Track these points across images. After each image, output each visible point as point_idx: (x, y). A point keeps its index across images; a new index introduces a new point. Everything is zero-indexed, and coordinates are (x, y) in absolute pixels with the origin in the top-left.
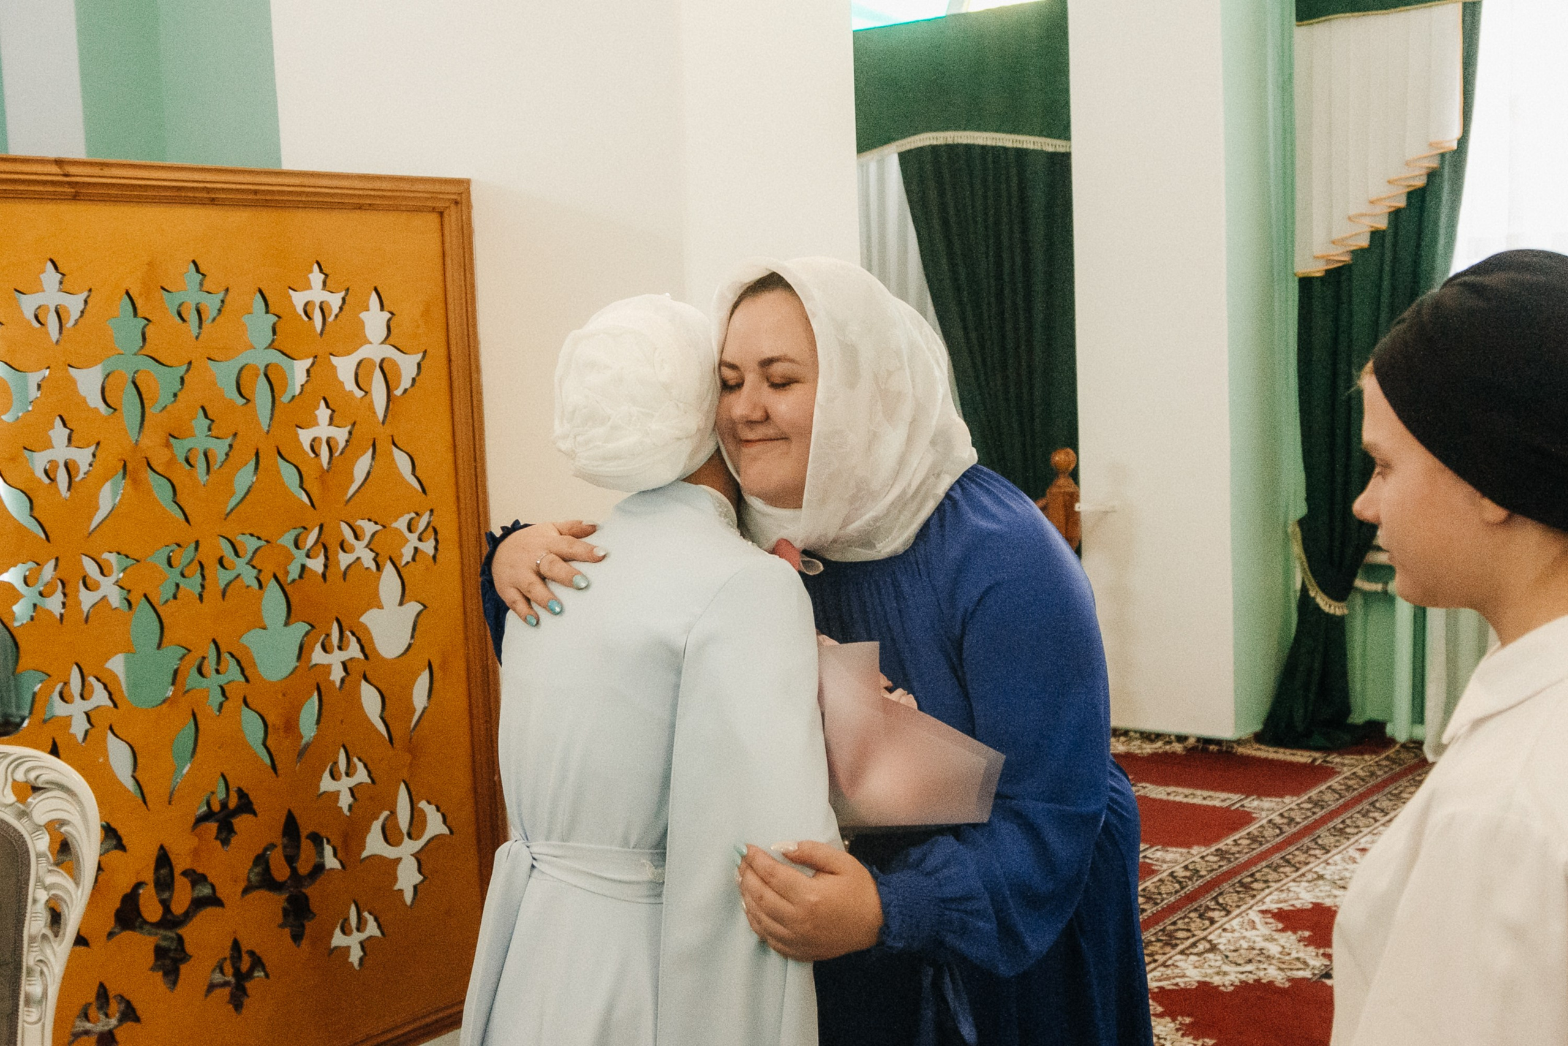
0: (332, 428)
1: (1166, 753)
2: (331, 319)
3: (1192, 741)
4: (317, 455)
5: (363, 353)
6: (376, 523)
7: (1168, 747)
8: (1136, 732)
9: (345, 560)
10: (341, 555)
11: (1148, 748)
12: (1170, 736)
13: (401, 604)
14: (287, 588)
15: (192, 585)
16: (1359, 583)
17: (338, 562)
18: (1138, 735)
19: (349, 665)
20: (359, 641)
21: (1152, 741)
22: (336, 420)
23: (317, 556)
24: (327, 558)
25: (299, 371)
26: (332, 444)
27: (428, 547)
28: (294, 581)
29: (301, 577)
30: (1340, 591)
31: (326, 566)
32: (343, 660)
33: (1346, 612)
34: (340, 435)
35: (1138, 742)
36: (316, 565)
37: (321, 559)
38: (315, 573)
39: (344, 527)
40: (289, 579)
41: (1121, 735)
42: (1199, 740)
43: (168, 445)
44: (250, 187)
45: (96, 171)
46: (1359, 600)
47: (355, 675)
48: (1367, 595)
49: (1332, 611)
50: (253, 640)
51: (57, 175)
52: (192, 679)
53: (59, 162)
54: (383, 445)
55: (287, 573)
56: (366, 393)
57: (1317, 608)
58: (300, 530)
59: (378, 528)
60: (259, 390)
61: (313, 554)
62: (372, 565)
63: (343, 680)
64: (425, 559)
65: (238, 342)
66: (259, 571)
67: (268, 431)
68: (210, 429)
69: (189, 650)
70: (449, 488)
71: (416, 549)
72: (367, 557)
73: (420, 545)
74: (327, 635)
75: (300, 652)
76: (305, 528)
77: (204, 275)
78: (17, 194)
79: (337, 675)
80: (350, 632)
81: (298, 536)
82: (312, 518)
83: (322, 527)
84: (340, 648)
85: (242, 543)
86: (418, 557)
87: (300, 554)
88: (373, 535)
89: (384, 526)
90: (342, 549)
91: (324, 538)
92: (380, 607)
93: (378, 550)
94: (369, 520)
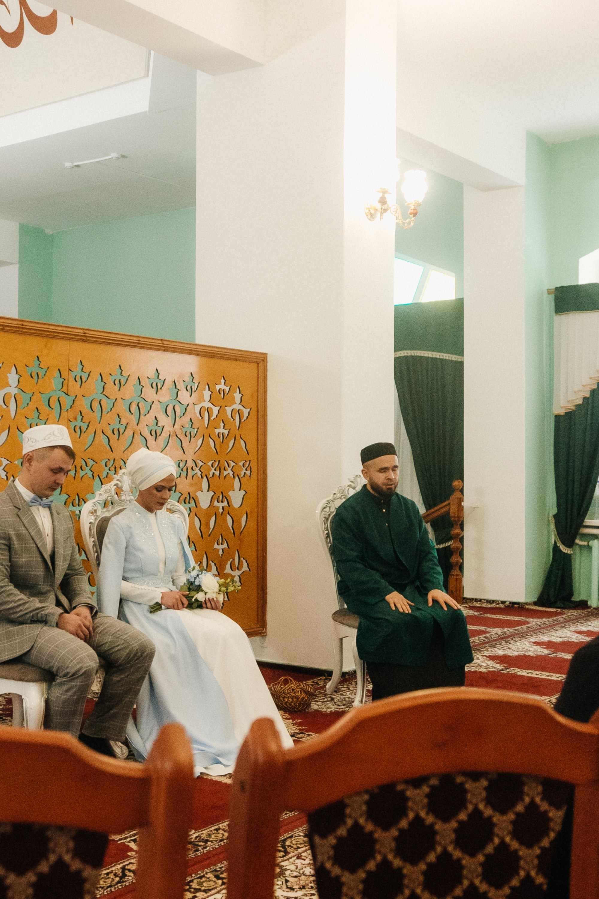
0: (224, 430)
1: (496, 607)
2: (226, 395)
3: (507, 603)
4: (219, 437)
5: (234, 406)
7: (497, 606)
8: (484, 600)
9: (225, 473)
11: (489, 606)
12: (498, 601)
13: (240, 490)
14: (209, 479)
15: (184, 474)
16: (577, 541)
17: (223, 474)
18: (485, 601)
19: (224, 507)
20: (227, 500)
21: (491, 603)
22: (225, 428)
23: (218, 471)
24: (220, 472)
25: (215, 410)
26: (224, 435)
27: (248, 473)
29: (213, 476)
30: (570, 544)
31: (220, 474)
32: (222, 506)
33: (572, 552)
34: (226, 432)
35: (485, 604)
36: (217, 473)
38: (217, 475)
39: (226, 462)
40: (210, 477)
41: (478, 601)
42: (510, 603)
43: (181, 429)
44: (208, 351)
45: (170, 343)
46: (577, 549)
47: (225, 511)
48: (580, 546)
49: (566, 552)
50: (199, 494)
51: (161, 344)
52: (182, 504)
54: (238, 438)
55: (210, 474)
56: (234, 420)
57: (560, 551)
58: (213, 461)
59: (234, 464)
60: (205, 415)
61: (216, 469)
62: (232, 476)
63: (222, 512)
64: (247, 477)
65: (201, 399)
66: (202, 473)
67: (207, 428)
68: (192, 426)
69: (182, 494)
70: (255, 454)
71: (245, 473)
72: (231, 473)
73: (246, 472)
74: (219, 497)
75: (211, 501)
76: (215, 461)
77: (193, 377)
78: (150, 349)
79: (221, 510)
80: (225, 497)
81: (213, 463)
82: (217, 458)
83: (219, 461)
84: (222, 502)
85: (198, 463)
86: (245, 476)
87: (213, 469)
88: (233, 466)
89: (236, 464)
90: (225, 470)
91: (220, 465)
92: (234, 490)
93: (234, 472)
94: (233, 461)
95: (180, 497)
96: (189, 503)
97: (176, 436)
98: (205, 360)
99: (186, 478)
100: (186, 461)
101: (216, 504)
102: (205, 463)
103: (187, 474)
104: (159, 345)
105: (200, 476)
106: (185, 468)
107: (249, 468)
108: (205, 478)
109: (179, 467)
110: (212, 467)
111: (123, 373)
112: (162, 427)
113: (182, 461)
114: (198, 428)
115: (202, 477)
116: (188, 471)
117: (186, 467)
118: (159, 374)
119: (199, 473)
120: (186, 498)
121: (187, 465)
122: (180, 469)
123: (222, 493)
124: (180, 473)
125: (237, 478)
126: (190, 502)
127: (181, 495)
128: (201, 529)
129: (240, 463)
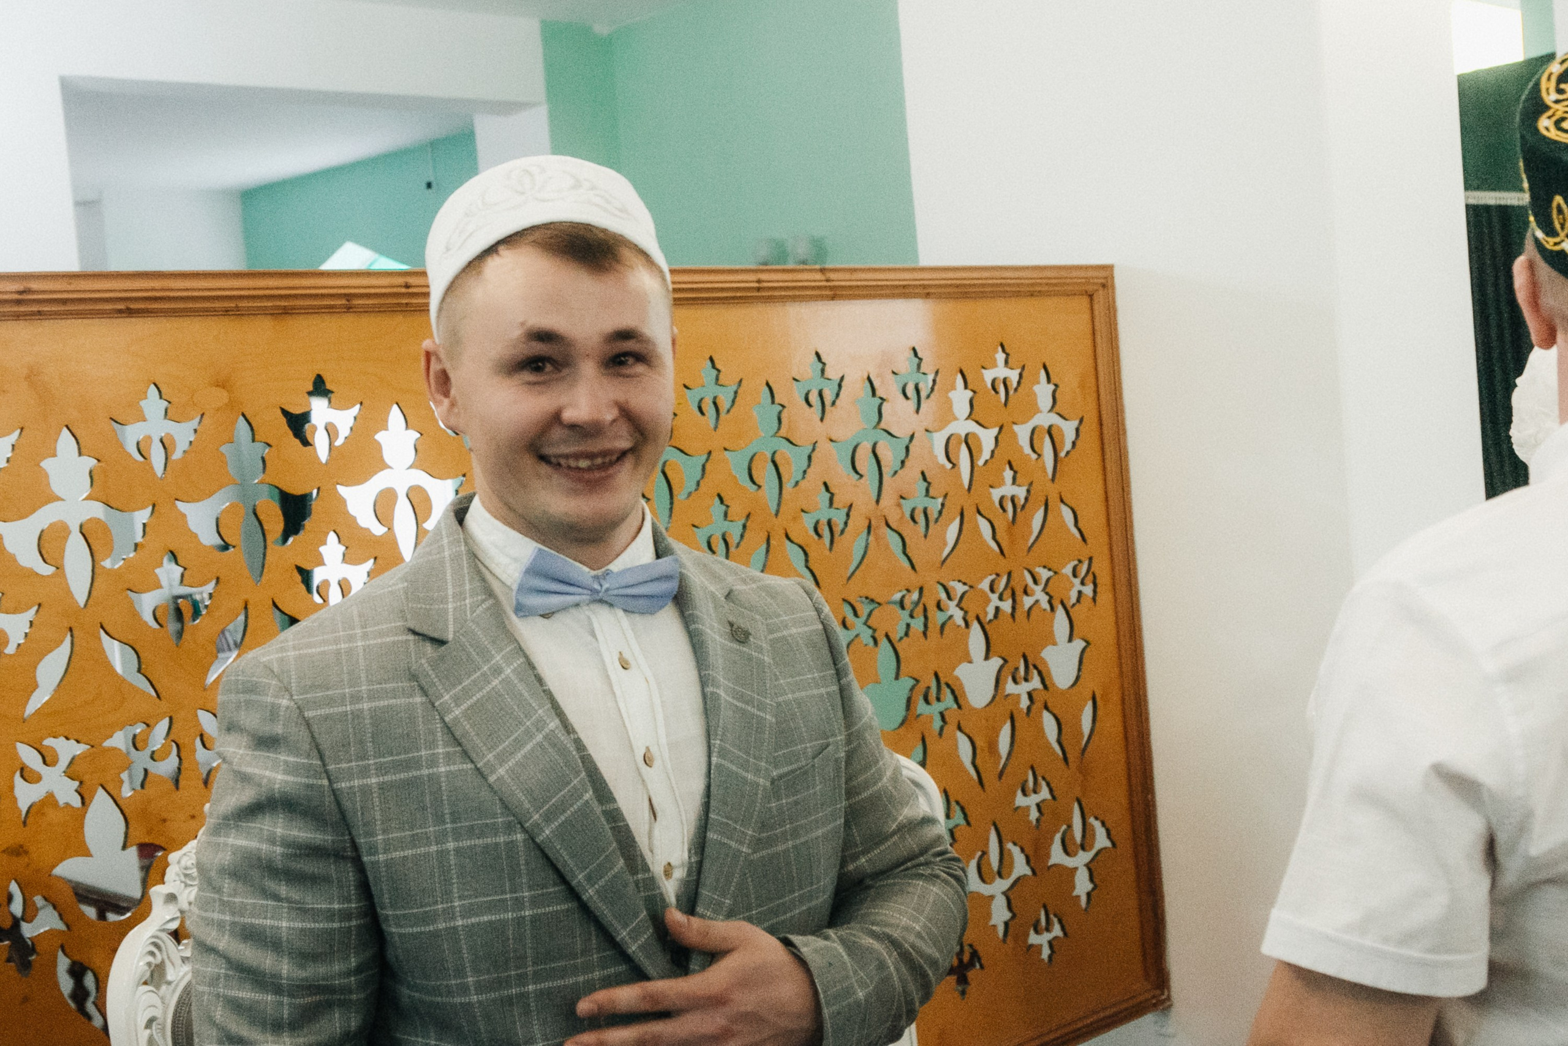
0: (1014, 487)
2: (1012, 392)
4: (1004, 509)
5: (1036, 420)
6: (1050, 570)
9: (1028, 601)
10: (1025, 598)
13: (1070, 641)
14: (987, 627)
15: (917, 624)
17: (1022, 604)
19: (1033, 695)
20: (1039, 673)
22: (1018, 481)
23: (1007, 601)
24: (1014, 601)
25: (987, 438)
26: (1016, 500)
27: (1088, 590)
28: (990, 621)
29: (996, 616)
31: (1014, 608)
32: (1028, 690)
34: (1021, 492)
36: (1006, 606)
37: (1010, 602)
38: (1005, 612)
39: (1026, 574)
40: (988, 619)
43: (899, 505)
44: (954, 282)
45: (847, 276)
47: (1039, 704)
50: (963, 672)
51: (822, 281)
52: (921, 707)
53: (822, 271)
54: (1053, 501)
55: (986, 614)
56: (1039, 455)
58: (994, 577)
59: (1051, 573)
60: (961, 456)
61: (1005, 596)
62: (1047, 607)
63: (1029, 708)
64: (1087, 602)
65: (946, 415)
66: (966, 612)
67: (969, 490)
68: (927, 490)
69: (917, 680)
70: (1104, 539)
71: (1080, 592)
72: (1044, 600)
73: (1083, 589)
74: (1017, 668)
75: (998, 681)
76: (998, 575)
77: (921, 359)
78: (794, 298)
79: (1025, 703)
80: (1033, 666)
81: (992, 582)
82: (1003, 565)
83: (1009, 574)
84: (1026, 680)
85: (953, 588)
86: (1082, 600)
87: (995, 597)
88: (1048, 580)
89: (1055, 572)
90: (1026, 592)
91: (1012, 583)
92: (1055, 644)
93: (1052, 594)
94: (1045, 567)
95: (912, 689)
96: (939, 700)
97: (888, 525)
98: (947, 307)
99: (925, 633)
100: (921, 589)
101: (1010, 687)
102: (971, 587)
103: (926, 625)
104: (817, 284)
105: (962, 623)
106: (919, 612)
107: (1090, 576)
108: (975, 626)
109: (903, 607)
110: (992, 592)
111: (721, 376)
112: (846, 509)
113: (908, 590)
114: (946, 496)
115: (967, 624)
116: (930, 614)
117: (921, 606)
118: (824, 364)
119: (959, 616)
120: (928, 688)
121: (923, 600)
122: (907, 612)
123: (1024, 657)
124: (908, 625)
125: (1060, 610)
126: (941, 697)
127: (913, 682)
128: (976, 762)
129: (1064, 567)
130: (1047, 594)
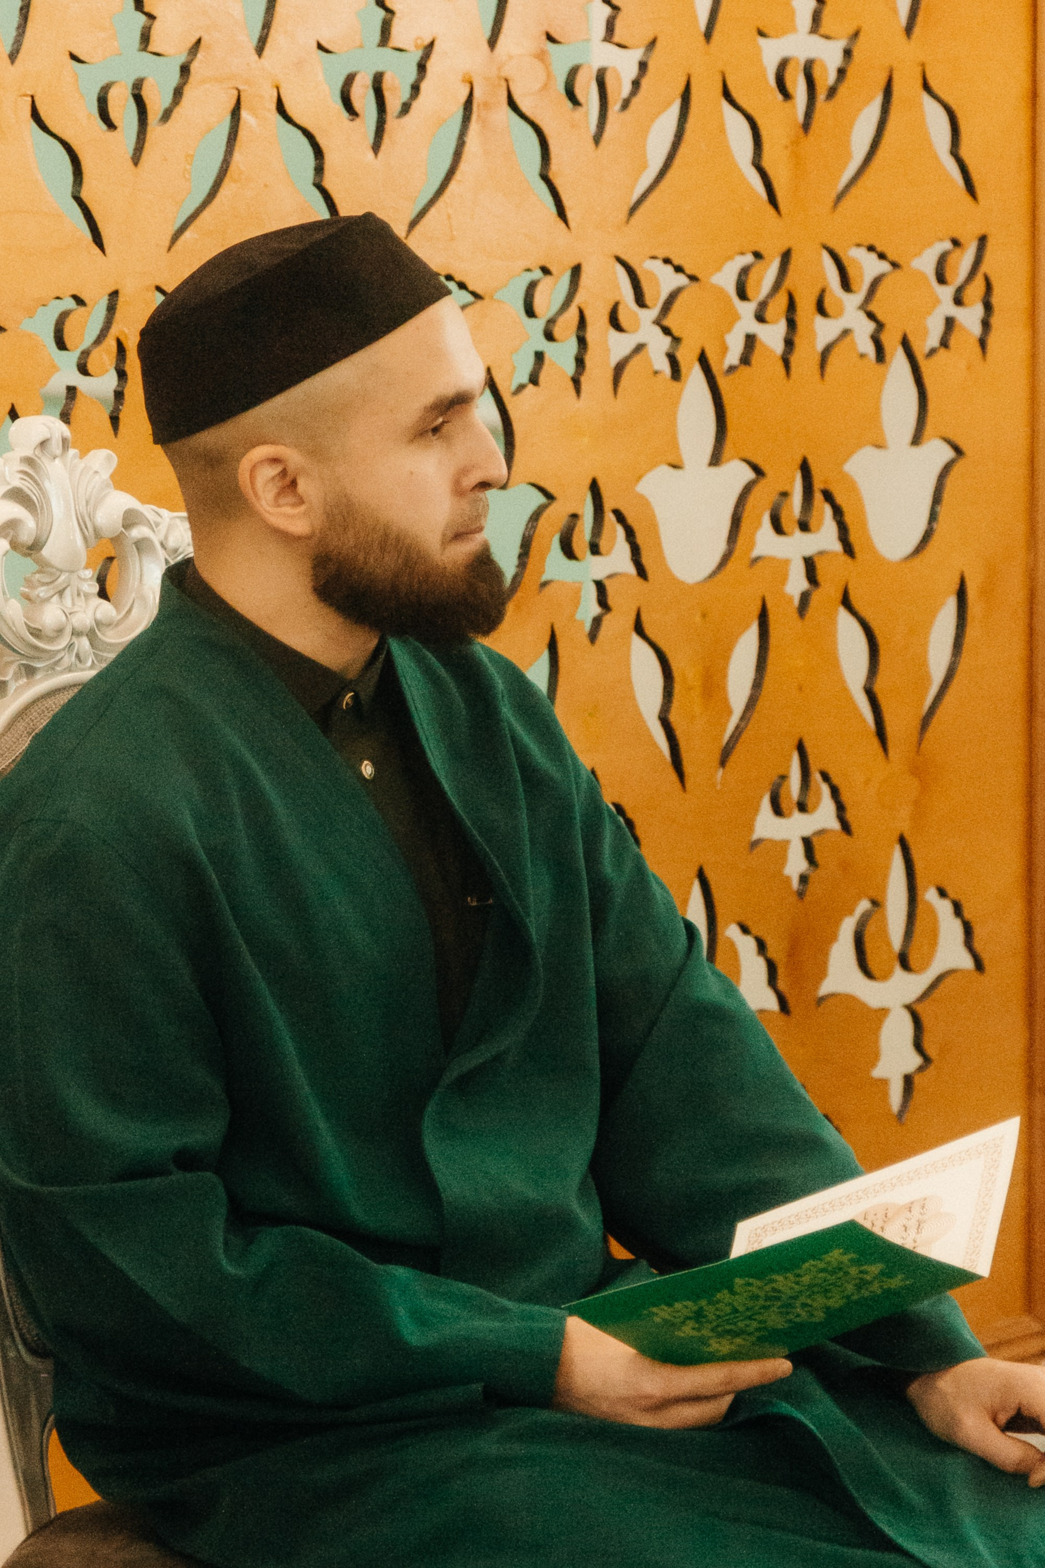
0: (815, 38)
4: (786, 94)
6: (883, 257)
9: (824, 330)
10: (819, 320)
13: (916, 441)
14: (722, 383)
15: (562, 357)
17: (813, 334)
19: (818, 562)
20: (838, 512)
23: (775, 322)
24: (792, 324)
26: (817, 73)
27: (970, 318)
28: (732, 369)
29: (745, 359)
31: (789, 343)
32: (806, 553)
34: (829, 54)
36: (773, 335)
37: (782, 326)
38: (769, 352)
39: (826, 259)
40: (727, 364)
43: (542, 57)
47: (829, 590)
50: (658, 488)
55: (724, 349)
58: (749, 259)
59: (885, 266)
61: (769, 314)
62: (869, 349)
63: (805, 598)
64: (964, 348)
66: (676, 340)
67: (708, 35)
68: (610, 26)
69: (550, 497)
71: (951, 324)
72: (863, 329)
73: (959, 313)
74: (785, 495)
75: (736, 521)
76: (757, 255)
79: (797, 583)
80: (823, 495)
81: (745, 271)
82: (774, 235)
83: (786, 257)
84: (804, 527)
85: (652, 276)
86: (953, 341)
87: (747, 310)
88: (876, 283)
89: (895, 265)
90: (821, 309)
91: (788, 283)
92: (880, 446)
93: (880, 316)
94: (871, 248)
95: (536, 517)
96: (595, 549)
97: (512, 104)
99: (576, 382)
100: (576, 271)
101: (764, 541)
102: (693, 278)
103: (580, 362)
105: (664, 366)
106: (567, 324)
107: (979, 283)
108: (695, 378)
109: (530, 312)
110: (742, 294)
112: (417, 55)
113: (546, 271)
114: (653, 43)
115: (676, 372)
116: (591, 336)
117: (573, 313)
119: (659, 344)
120: (575, 517)
121: (578, 300)
122: (538, 325)
123: (805, 468)
124: (539, 357)
125: (899, 362)
126: (603, 544)
127: (542, 499)
128: (673, 718)
129: (918, 254)
130: (871, 316)
